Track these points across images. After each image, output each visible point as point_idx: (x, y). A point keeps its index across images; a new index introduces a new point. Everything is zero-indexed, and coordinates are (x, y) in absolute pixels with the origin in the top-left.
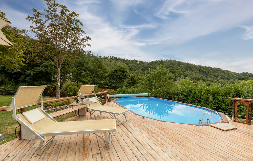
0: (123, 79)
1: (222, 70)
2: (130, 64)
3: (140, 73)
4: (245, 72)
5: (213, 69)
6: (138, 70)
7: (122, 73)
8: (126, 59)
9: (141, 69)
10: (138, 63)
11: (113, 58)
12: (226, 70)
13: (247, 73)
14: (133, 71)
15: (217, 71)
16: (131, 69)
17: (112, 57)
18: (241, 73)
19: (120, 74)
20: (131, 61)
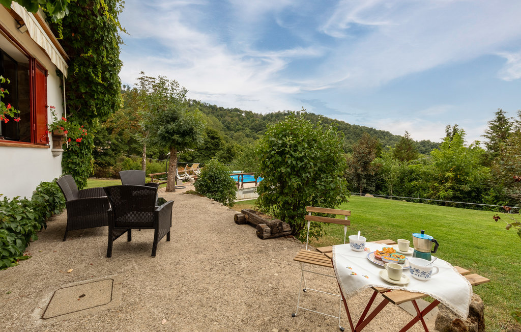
0: (214, 150)
1: (392, 135)
2: (227, 118)
3: (247, 136)
4: (426, 140)
5: (377, 133)
6: (243, 129)
7: (212, 141)
8: (218, 107)
9: (250, 127)
10: (243, 115)
11: (191, 103)
12: (397, 135)
13: (428, 142)
14: (233, 132)
15: (384, 136)
16: (229, 128)
17: (189, 100)
18: (420, 141)
19: (209, 142)
20: (230, 111)
